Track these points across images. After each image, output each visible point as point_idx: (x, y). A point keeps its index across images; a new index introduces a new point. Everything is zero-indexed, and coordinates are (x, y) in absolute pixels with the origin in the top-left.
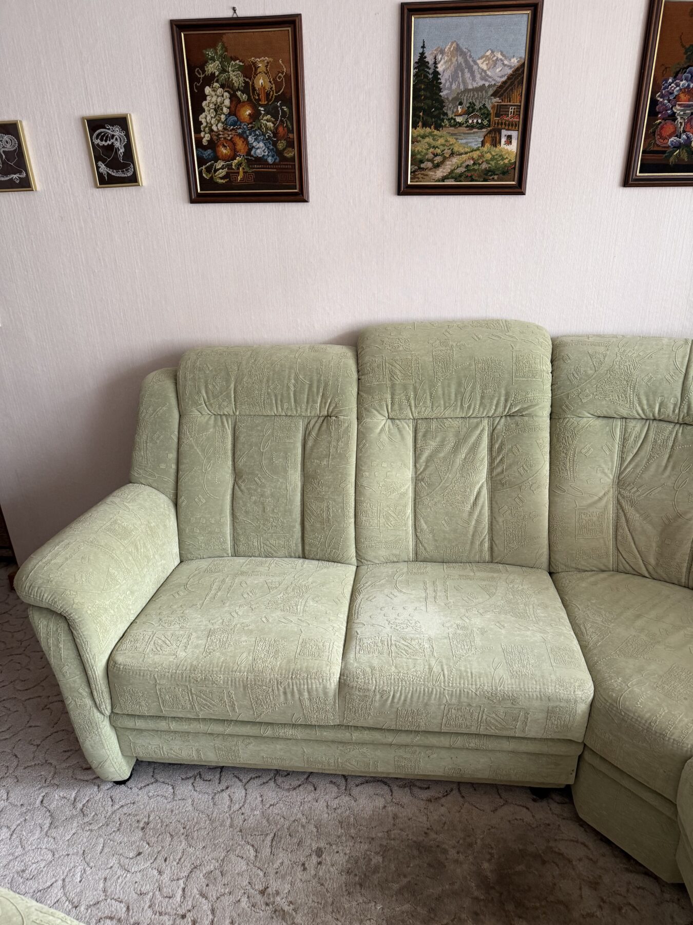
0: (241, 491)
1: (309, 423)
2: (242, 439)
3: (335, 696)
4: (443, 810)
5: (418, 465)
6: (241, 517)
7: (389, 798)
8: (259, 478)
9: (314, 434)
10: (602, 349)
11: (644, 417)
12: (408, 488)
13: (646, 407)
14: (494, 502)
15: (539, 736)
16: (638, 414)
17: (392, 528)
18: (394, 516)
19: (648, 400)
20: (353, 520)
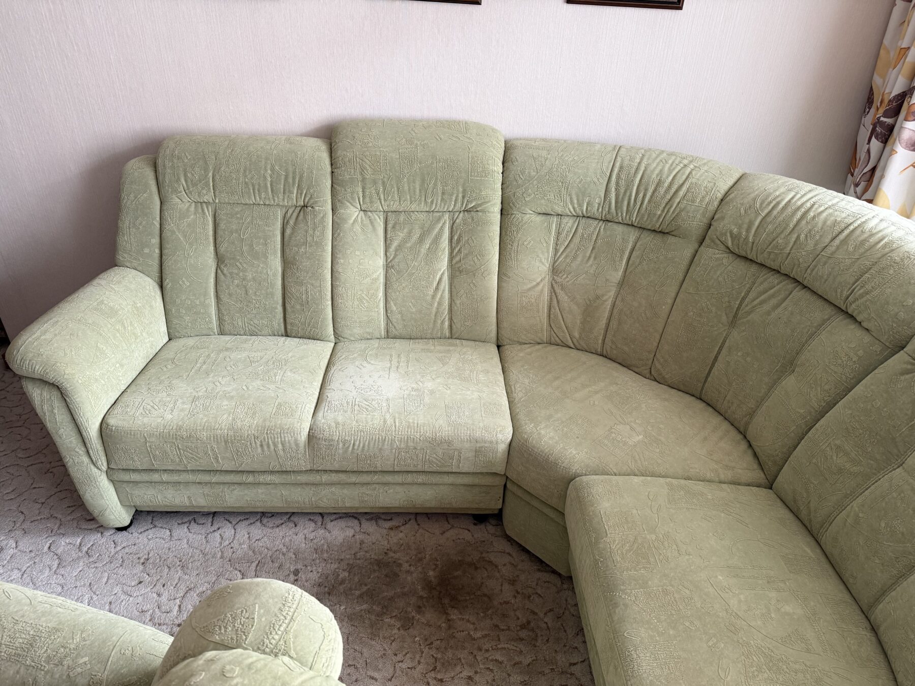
0: (224, 274)
1: (286, 212)
2: (222, 226)
3: (305, 446)
4: (401, 535)
5: (388, 254)
6: (225, 298)
7: (358, 529)
8: (240, 263)
9: (292, 222)
10: (544, 153)
11: (575, 214)
12: (380, 273)
13: (576, 206)
14: (453, 287)
15: (471, 470)
16: (571, 212)
17: (365, 309)
18: (367, 299)
19: (578, 200)
20: (330, 303)
